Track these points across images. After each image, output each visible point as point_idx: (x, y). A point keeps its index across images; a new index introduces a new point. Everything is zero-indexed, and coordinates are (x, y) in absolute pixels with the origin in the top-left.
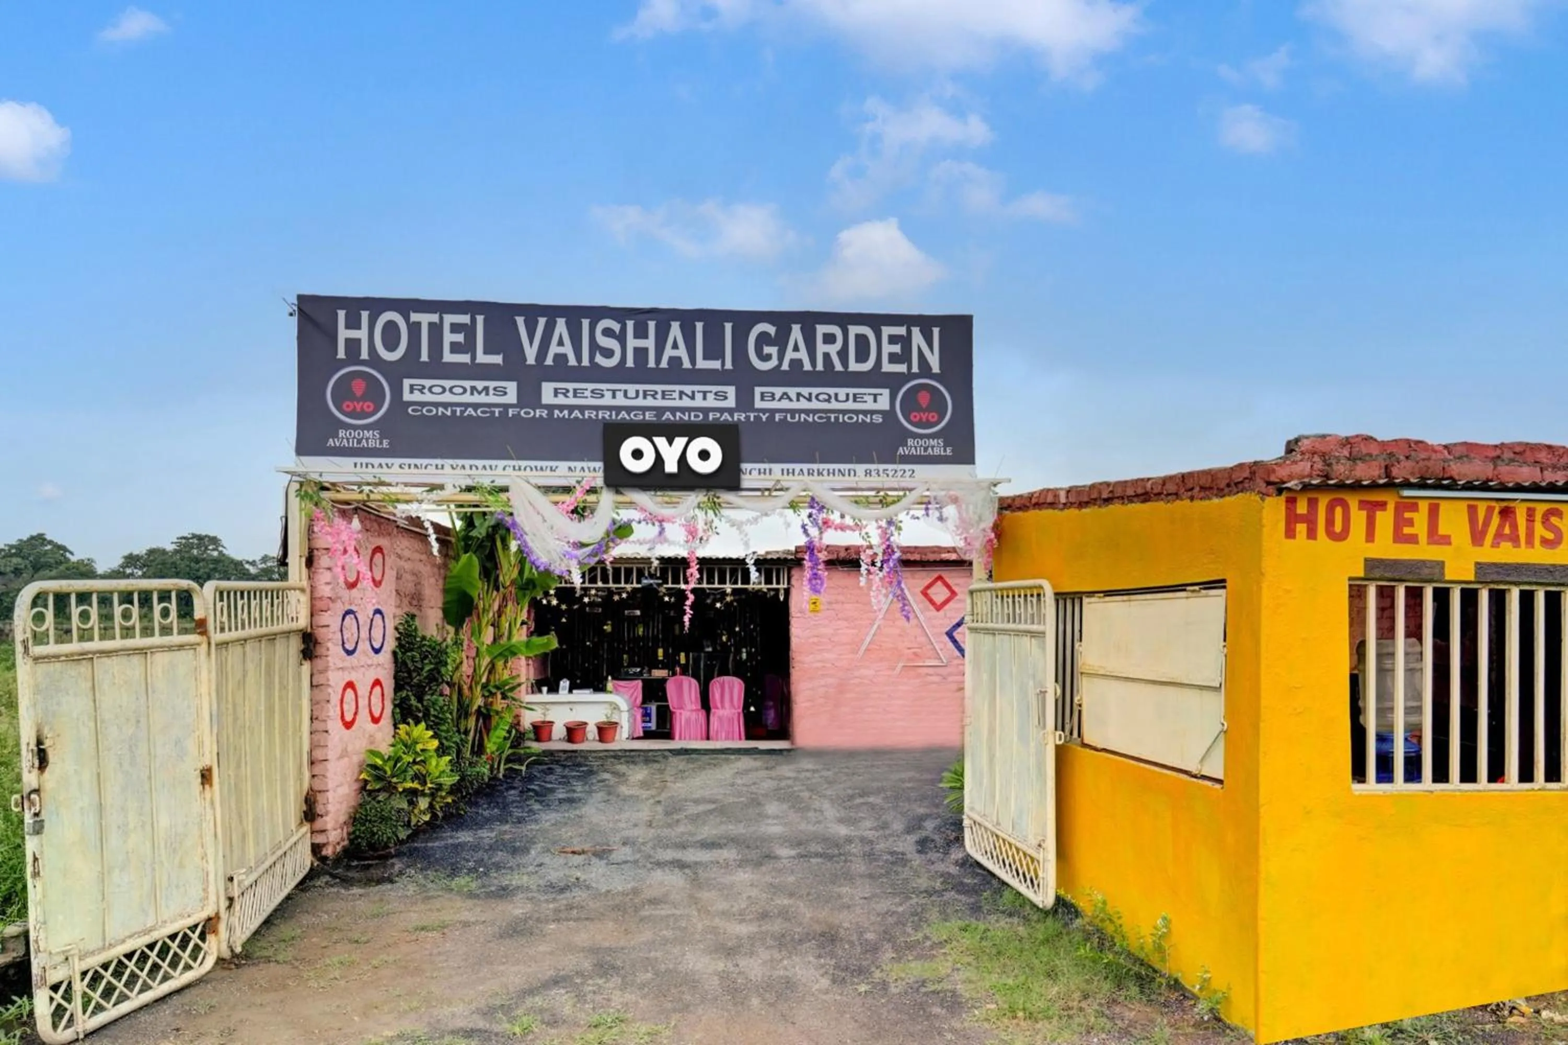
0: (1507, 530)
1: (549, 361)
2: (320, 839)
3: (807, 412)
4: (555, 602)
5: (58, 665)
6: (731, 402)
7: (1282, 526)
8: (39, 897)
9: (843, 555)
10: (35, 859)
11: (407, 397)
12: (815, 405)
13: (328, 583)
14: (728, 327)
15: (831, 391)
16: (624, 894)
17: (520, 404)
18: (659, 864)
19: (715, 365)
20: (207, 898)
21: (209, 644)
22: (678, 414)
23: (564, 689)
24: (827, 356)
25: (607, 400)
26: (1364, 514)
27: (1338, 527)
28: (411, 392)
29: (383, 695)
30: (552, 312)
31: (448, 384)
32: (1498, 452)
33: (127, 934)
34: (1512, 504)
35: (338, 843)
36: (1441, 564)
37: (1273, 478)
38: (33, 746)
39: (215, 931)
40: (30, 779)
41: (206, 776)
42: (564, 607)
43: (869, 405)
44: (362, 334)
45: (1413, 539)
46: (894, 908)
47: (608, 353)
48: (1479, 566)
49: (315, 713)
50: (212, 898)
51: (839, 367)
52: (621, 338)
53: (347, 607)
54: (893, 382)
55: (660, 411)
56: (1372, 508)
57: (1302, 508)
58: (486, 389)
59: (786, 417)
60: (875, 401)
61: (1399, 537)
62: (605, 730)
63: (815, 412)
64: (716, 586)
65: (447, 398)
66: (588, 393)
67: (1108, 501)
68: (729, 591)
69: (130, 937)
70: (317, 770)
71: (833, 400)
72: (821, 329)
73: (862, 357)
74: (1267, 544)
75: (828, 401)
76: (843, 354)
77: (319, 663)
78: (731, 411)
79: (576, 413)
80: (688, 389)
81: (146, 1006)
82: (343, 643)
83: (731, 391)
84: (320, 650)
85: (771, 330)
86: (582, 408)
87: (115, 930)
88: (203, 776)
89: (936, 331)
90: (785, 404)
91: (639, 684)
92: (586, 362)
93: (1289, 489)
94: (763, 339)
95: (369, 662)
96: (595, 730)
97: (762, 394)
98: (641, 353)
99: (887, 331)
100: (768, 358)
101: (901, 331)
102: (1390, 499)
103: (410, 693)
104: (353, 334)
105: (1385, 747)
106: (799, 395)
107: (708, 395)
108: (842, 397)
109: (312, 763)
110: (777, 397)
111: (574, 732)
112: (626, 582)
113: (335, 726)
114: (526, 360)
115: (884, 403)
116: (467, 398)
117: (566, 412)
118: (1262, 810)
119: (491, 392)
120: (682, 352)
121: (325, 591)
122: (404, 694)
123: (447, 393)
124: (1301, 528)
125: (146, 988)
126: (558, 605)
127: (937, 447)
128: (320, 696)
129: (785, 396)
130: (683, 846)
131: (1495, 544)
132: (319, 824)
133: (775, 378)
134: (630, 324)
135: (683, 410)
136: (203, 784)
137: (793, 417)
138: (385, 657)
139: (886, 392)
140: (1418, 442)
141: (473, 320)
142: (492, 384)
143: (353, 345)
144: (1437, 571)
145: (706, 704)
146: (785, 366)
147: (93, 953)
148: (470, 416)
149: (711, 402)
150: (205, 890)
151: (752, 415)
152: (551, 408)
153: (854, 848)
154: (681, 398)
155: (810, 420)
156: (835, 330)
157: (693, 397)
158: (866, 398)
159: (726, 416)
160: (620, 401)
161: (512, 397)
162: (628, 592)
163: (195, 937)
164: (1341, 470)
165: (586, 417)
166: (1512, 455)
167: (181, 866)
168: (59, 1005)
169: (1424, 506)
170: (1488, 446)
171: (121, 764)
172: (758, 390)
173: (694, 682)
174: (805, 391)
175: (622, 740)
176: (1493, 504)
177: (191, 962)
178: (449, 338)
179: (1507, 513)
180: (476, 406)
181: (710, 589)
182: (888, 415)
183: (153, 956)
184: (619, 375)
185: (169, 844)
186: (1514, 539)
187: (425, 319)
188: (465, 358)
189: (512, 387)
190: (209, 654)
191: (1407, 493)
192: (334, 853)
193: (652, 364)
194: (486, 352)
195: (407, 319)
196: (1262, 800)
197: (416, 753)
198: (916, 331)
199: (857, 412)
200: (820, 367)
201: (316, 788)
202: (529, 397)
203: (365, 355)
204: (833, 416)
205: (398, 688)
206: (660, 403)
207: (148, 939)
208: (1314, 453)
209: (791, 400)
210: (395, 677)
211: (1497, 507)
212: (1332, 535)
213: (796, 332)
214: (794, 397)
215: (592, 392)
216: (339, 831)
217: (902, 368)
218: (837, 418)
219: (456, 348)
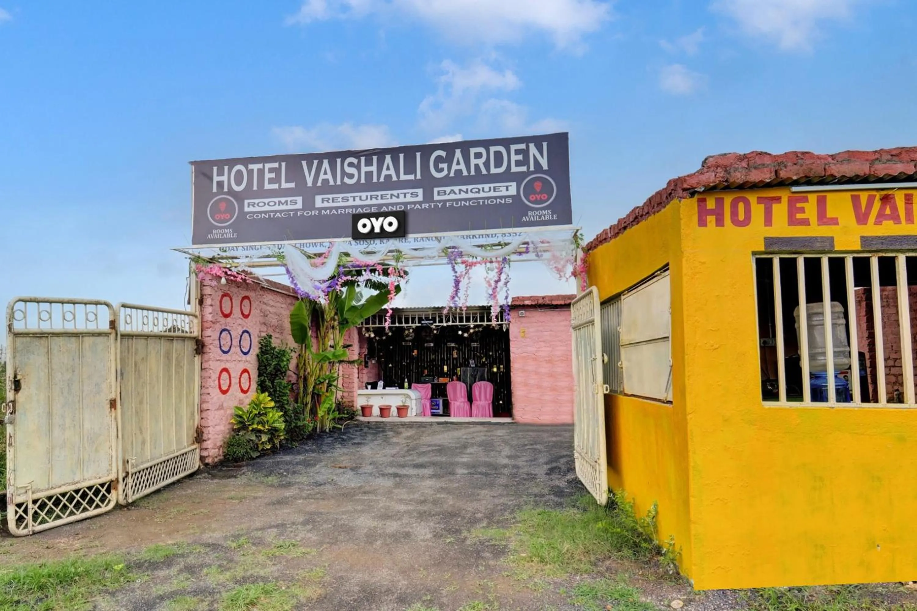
0: (888, 211)
1: (319, 184)
2: (205, 454)
3: (465, 200)
4: (373, 335)
5: (28, 339)
6: (420, 198)
7: (695, 218)
8: (12, 456)
9: (541, 302)
10: (10, 437)
11: (247, 209)
12: (470, 195)
13: (210, 313)
14: (418, 155)
15: (480, 186)
16: (353, 488)
17: (303, 209)
18: (383, 475)
19: (411, 177)
20: (111, 470)
21: (117, 334)
22: (390, 207)
23: (380, 386)
24: (477, 166)
25: (351, 203)
26: (762, 207)
27: (741, 217)
28: (249, 207)
29: (250, 378)
30: (321, 157)
31: (266, 201)
32: (877, 156)
33: (63, 483)
34: (890, 192)
35: (216, 457)
36: (832, 239)
37: (685, 186)
38: (12, 378)
39: (116, 489)
40: (10, 395)
41: (113, 404)
42: (377, 338)
43: (504, 193)
44: (225, 178)
45: (806, 222)
46: (506, 502)
47: (351, 176)
48: (864, 240)
49: (203, 384)
50: (114, 470)
51: (484, 172)
52: (358, 167)
53: (223, 327)
54: (518, 178)
55: (380, 206)
56: (768, 203)
57: (711, 204)
58: (286, 202)
59: (453, 204)
60: (507, 190)
61: (792, 221)
62: (402, 410)
63: (470, 199)
64: (464, 323)
65: (267, 208)
66: (340, 200)
67: (625, 228)
68: (472, 326)
69: (64, 485)
70: (204, 415)
71: (481, 191)
72: (473, 151)
73: (499, 163)
74: (684, 231)
75: (478, 192)
76: (487, 164)
77: (206, 357)
78: (420, 203)
79: (334, 211)
80: (395, 192)
81: (72, 523)
82: (220, 347)
83: (420, 191)
84: (206, 349)
85: (443, 153)
86: (337, 208)
87: (56, 480)
88: (111, 404)
89: (545, 145)
90: (452, 196)
91: (429, 385)
92: (339, 183)
93: (699, 193)
94: (439, 159)
95: (240, 359)
96: (396, 410)
97: (439, 192)
98: (369, 175)
99: (513, 147)
100: (442, 170)
101: (523, 146)
102: (784, 194)
103: (266, 378)
104: (220, 178)
105: (819, 382)
106: (460, 190)
107: (407, 195)
108: (486, 189)
109: (201, 411)
110: (447, 193)
111: (384, 411)
112: (412, 323)
113: (215, 393)
114: (307, 184)
115: (513, 191)
116: (277, 208)
117: (328, 211)
118: (689, 417)
119: (289, 203)
120: (392, 172)
121: (209, 317)
122: (263, 378)
123: (267, 206)
124: (711, 219)
125: (72, 513)
126: (375, 337)
127: (547, 215)
128: (205, 374)
129: (453, 192)
130: (403, 466)
131: (878, 222)
132: (205, 445)
133: (447, 181)
134: (363, 159)
135: (392, 204)
136: (111, 408)
137: (457, 204)
138: (252, 357)
139: (514, 184)
140: (804, 153)
141: (280, 165)
142: (289, 199)
143: (220, 184)
144: (827, 244)
145: (470, 399)
146: (452, 174)
147: (42, 491)
148: (278, 217)
149: (409, 199)
150: (111, 465)
151: (432, 204)
152: (320, 209)
153: (506, 471)
154: (391, 198)
155: (467, 204)
156: (482, 150)
157: (398, 197)
158: (501, 189)
159: (418, 206)
160: (358, 202)
161: (299, 205)
162: (413, 329)
163: (103, 491)
164: (739, 177)
165: (339, 213)
166: (890, 157)
167: (97, 451)
168: (21, 516)
169: (813, 198)
170: (868, 153)
171: (62, 393)
172: (436, 190)
173: (463, 385)
174: (464, 188)
175: (412, 416)
176: (874, 193)
177: (100, 503)
178: (268, 175)
179: (886, 199)
180: (281, 212)
181: (460, 325)
182: (516, 198)
183: (78, 497)
184: (358, 188)
185: (89, 438)
186: (896, 219)
187: (255, 167)
188: (276, 186)
189: (299, 200)
190: (116, 339)
191: (795, 189)
192: (213, 462)
193: (375, 180)
194: (287, 182)
195: (247, 168)
196: (688, 410)
197: (261, 409)
198: (532, 146)
199: (496, 198)
200: (473, 173)
201: (203, 425)
202: (309, 204)
203: (226, 189)
204: (481, 201)
205: (260, 375)
206: (380, 201)
207: (74, 487)
208: (717, 167)
209: (455, 194)
210: (258, 369)
211: (878, 195)
212: (736, 222)
213: (458, 153)
214: (457, 192)
215: (342, 198)
216: (217, 450)
217: (524, 169)
218: (484, 202)
219: (271, 181)
